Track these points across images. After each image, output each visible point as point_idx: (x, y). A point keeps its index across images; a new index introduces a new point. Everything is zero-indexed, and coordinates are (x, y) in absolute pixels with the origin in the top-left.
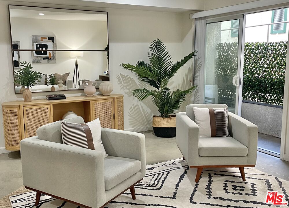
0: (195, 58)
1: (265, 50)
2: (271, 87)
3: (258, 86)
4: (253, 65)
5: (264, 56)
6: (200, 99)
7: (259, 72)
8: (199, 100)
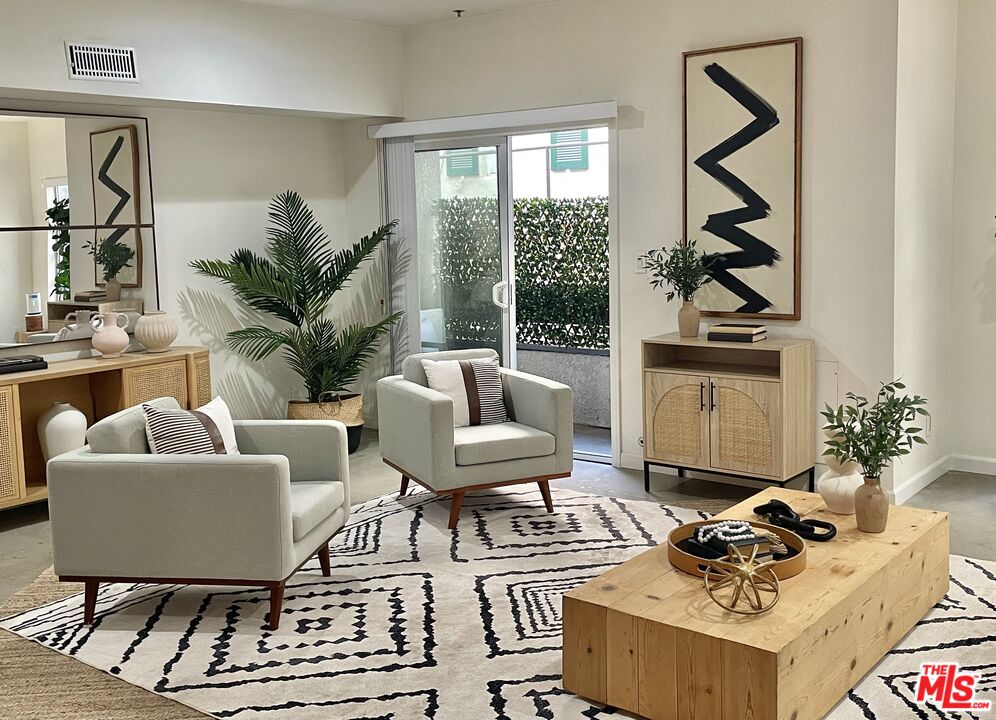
0: (388, 240)
1: (555, 219)
2: (574, 307)
3: (543, 306)
4: (529, 256)
5: (554, 232)
6: (410, 347)
7: (544, 272)
8: (408, 351)
